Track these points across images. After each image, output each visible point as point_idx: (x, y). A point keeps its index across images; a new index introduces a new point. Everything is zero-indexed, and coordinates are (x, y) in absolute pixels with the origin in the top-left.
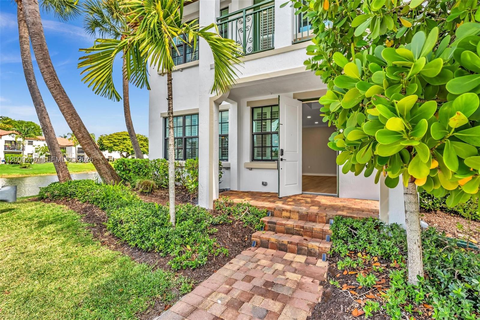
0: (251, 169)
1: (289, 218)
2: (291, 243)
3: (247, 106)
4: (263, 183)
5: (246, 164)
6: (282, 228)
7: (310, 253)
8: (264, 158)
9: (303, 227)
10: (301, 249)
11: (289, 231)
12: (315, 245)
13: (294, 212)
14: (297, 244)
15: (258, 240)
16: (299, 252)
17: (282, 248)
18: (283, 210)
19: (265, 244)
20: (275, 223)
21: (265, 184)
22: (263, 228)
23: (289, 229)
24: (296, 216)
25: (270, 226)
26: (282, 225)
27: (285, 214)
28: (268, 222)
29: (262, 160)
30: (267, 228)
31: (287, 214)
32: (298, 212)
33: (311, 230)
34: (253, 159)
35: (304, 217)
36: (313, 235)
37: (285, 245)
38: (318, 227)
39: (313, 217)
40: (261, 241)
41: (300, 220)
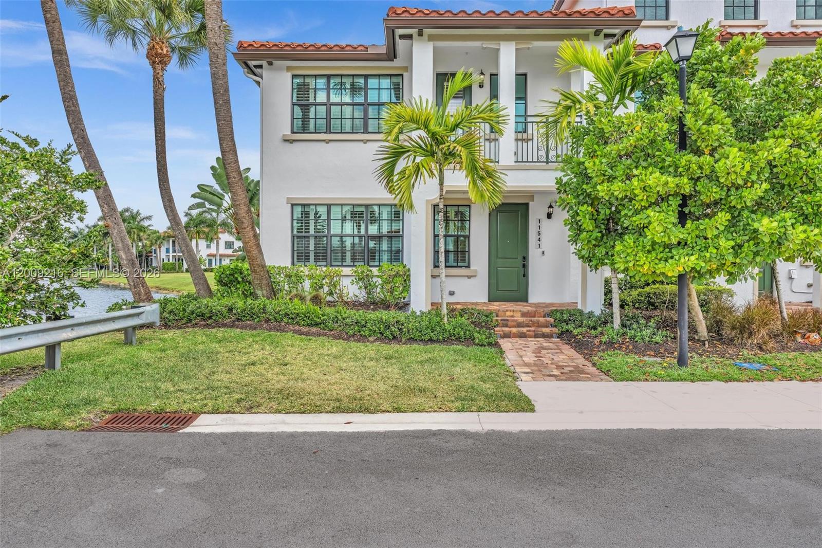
0: (435, 277)
1: (512, 317)
2: (530, 331)
4: (450, 292)
6: (514, 323)
7: (544, 336)
9: (531, 321)
10: (537, 334)
11: (519, 325)
12: (546, 330)
13: (516, 311)
14: (534, 331)
15: (502, 333)
16: (536, 336)
17: (523, 336)
18: (507, 311)
19: (508, 336)
20: (508, 320)
21: (452, 293)
22: (498, 326)
25: (503, 324)
26: (513, 321)
27: (508, 313)
28: (501, 320)
30: (500, 325)
31: (511, 314)
32: (520, 311)
33: (538, 322)
34: (435, 266)
35: (524, 315)
36: (540, 325)
37: (524, 333)
38: (542, 320)
39: (533, 314)
40: (504, 334)
41: (522, 317)
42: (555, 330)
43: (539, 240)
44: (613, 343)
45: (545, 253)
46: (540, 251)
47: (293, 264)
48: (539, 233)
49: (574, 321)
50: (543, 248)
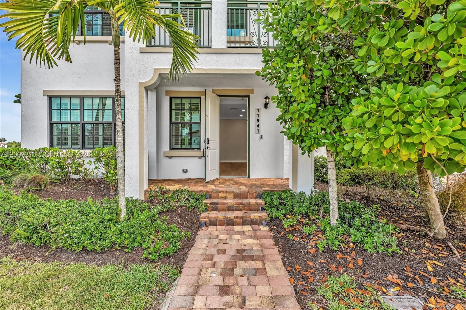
0: (170, 157)
1: (225, 198)
2: (237, 217)
3: (166, 95)
4: (183, 170)
5: (165, 152)
6: (224, 207)
7: (253, 222)
8: (183, 147)
9: (241, 204)
10: (246, 221)
11: (230, 209)
12: (255, 215)
13: (229, 192)
14: (242, 218)
15: (207, 220)
16: (244, 223)
17: (229, 222)
18: (220, 192)
19: (213, 223)
20: (217, 204)
21: (185, 171)
22: (207, 210)
23: (230, 206)
24: (232, 195)
25: (212, 207)
26: (223, 204)
27: (221, 195)
28: (211, 204)
29: (181, 148)
30: (210, 209)
31: (224, 195)
32: (233, 192)
33: (248, 205)
34: (172, 148)
35: (237, 196)
36: (250, 208)
37: (232, 220)
38: (253, 201)
39: (246, 194)
40: (210, 221)
41: (235, 198)
42: (264, 214)
43: (258, 126)
44: (333, 251)
45: (263, 137)
46: (259, 135)
47: (51, 145)
48: (258, 121)
49: (285, 205)
50: (262, 132)
